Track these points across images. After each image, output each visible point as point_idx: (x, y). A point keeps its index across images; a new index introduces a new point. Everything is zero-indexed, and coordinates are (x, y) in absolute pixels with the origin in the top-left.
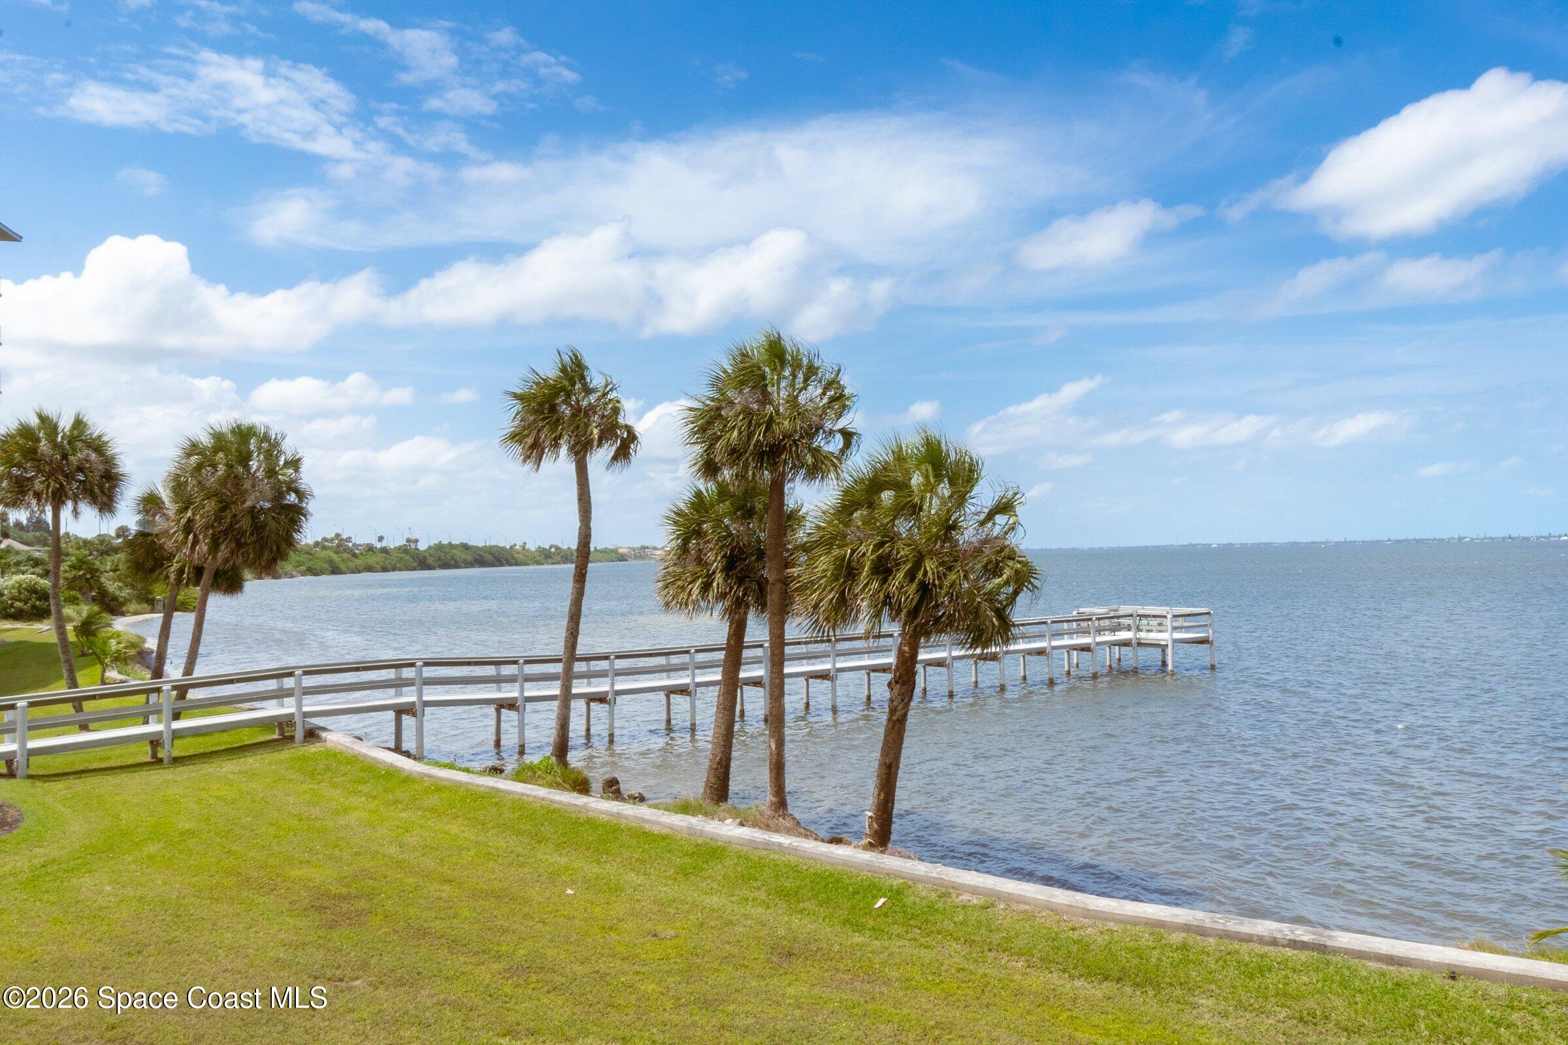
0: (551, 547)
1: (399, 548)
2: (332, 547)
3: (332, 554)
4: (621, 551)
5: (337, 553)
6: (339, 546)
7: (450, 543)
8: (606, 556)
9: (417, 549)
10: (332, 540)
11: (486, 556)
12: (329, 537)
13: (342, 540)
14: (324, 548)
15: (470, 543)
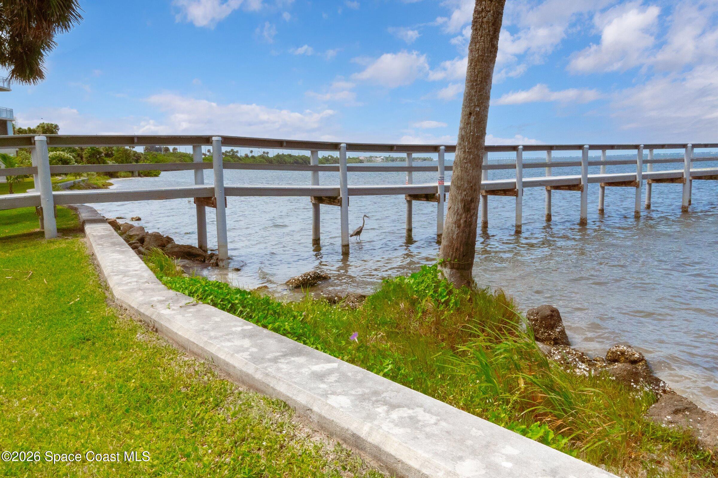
0: (329, 156)
1: (260, 156)
2: (229, 156)
3: (230, 158)
4: (360, 158)
5: (232, 158)
6: (233, 155)
7: (283, 154)
8: (354, 161)
9: (268, 157)
10: (229, 152)
11: (300, 160)
12: (228, 151)
13: (234, 152)
14: (226, 155)
15: (292, 154)
